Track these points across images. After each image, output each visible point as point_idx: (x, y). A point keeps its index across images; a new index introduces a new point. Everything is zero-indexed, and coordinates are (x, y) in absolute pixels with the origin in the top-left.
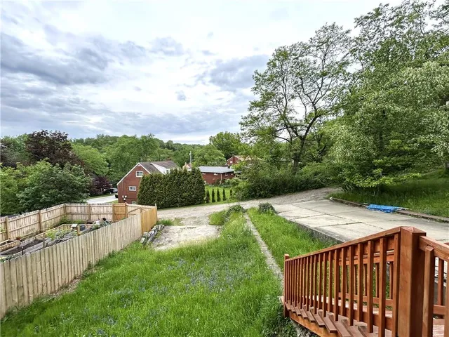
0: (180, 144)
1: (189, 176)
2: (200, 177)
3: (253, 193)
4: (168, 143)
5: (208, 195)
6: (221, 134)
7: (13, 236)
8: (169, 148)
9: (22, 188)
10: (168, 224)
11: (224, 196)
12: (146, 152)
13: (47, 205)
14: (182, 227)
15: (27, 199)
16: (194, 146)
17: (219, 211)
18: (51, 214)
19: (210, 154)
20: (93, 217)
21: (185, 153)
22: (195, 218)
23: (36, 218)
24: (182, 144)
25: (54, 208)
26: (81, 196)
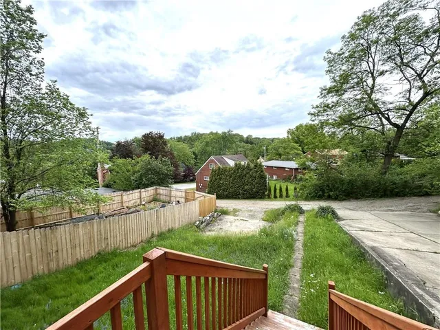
0: (259, 138)
1: (251, 170)
2: (262, 171)
3: (321, 193)
4: (247, 137)
5: (270, 191)
6: (301, 125)
7: (125, 205)
8: (247, 143)
9: (134, 173)
10: (224, 213)
11: (287, 193)
12: (225, 146)
13: (146, 186)
14: (236, 218)
15: (136, 181)
16: (273, 140)
17: (276, 208)
18: (148, 193)
19: (285, 148)
20: (172, 198)
21: (261, 147)
22: (251, 211)
23: (138, 194)
24: (261, 138)
25: (149, 189)
26: (167, 182)
